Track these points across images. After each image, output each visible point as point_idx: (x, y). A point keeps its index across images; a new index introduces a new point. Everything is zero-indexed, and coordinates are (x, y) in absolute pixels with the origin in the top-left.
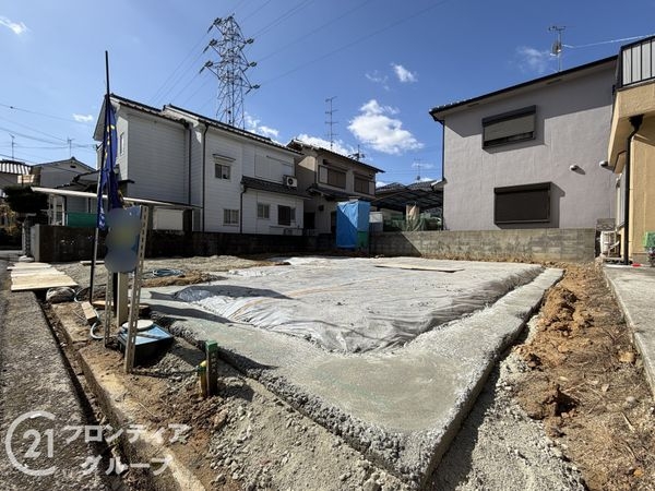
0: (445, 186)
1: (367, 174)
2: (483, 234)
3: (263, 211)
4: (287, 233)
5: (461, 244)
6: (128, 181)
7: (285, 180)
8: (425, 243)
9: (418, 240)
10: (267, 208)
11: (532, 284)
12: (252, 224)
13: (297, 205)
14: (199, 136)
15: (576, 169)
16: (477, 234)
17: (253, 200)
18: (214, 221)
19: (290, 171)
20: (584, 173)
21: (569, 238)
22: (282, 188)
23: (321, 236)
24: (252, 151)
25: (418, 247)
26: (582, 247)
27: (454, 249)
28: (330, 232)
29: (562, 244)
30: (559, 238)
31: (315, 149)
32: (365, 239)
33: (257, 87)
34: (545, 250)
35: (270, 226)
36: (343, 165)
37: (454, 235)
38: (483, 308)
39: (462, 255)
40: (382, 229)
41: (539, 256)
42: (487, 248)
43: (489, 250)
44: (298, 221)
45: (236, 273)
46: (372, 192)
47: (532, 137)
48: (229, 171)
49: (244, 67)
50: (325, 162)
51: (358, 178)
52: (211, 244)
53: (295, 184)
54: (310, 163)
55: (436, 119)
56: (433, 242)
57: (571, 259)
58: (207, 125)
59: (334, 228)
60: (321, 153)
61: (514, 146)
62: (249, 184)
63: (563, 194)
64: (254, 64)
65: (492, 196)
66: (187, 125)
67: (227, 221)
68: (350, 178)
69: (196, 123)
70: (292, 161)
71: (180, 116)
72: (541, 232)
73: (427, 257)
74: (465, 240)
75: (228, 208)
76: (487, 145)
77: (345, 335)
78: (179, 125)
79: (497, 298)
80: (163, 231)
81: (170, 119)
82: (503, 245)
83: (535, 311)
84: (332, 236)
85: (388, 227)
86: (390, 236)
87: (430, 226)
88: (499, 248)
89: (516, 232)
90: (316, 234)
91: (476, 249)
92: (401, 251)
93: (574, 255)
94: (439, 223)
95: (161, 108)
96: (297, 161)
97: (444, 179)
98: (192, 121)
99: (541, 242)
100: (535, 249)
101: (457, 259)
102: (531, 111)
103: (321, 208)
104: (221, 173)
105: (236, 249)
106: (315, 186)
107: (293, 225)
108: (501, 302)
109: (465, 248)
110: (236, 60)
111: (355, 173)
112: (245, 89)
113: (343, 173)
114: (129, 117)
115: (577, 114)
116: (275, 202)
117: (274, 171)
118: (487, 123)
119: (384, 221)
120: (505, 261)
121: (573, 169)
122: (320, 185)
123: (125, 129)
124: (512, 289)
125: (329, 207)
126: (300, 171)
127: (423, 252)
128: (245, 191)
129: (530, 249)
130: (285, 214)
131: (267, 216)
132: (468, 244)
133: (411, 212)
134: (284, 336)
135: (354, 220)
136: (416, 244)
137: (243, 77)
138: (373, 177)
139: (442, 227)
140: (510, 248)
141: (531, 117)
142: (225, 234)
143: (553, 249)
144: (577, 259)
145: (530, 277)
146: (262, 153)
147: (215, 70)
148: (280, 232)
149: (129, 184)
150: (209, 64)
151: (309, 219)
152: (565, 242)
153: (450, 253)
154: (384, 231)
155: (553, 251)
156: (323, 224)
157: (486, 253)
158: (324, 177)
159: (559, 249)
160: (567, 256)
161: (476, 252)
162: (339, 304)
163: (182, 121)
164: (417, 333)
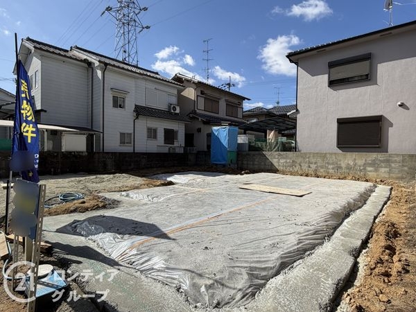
0: (298, 116)
1: (236, 101)
2: (328, 156)
3: (152, 133)
4: (171, 151)
5: (310, 163)
6: (42, 110)
7: (169, 107)
8: (282, 161)
9: (276, 158)
10: (155, 131)
11: (365, 207)
12: (144, 144)
13: (179, 128)
14: (99, 73)
15: (402, 105)
16: (323, 156)
17: (144, 124)
18: (112, 143)
19: (174, 100)
20: (408, 109)
21: (396, 161)
22: (167, 115)
23: (199, 152)
24: (143, 84)
25: (276, 164)
26: (406, 168)
27: (305, 167)
28: (206, 150)
29: (390, 166)
30: (388, 161)
31: (194, 83)
32: (234, 156)
33: (148, 27)
34: (376, 170)
35: (157, 145)
36: (216, 95)
37: (304, 156)
38: (323, 243)
39: (311, 172)
40: (247, 149)
41: (371, 174)
42: (330, 167)
43: (333, 169)
44: (180, 141)
45: (127, 196)
46: (240, 115)
47: (367, 78)
48: (124, 102)
49: (137, 11)
50: (202, 93)
51: (229, 105)
52: (110, 162)
53: (178, 111)
54: (190, 93)
55: (291, 61)
56: (288, 161)
57: (397, 178)
58: (106, 64)
59: (209, 147)
60: (199, 85)
61: (353, 85)
62: (140, 111)
63: (391, 125)
64: (145, 9)
65: (335, 126)
66: (90, 64)
67: (122, 142)
68: (222, 105)
69: (97, 64)
70: (176, 92)
71: (83, 56)
72: (373, 156)
73: (284, 173)
74: (313, 161)
75: (123, 131)
76: (332, 84)
77: (209, 287)
78: (83, 64)
79: (335, 228)
80: (70, 152)
81: (76, 59)
82: (343, 165)
83: (365, 244)
84: (207, 153)
85: (252, 148)
86: (254, 155)
87: (286, 148)
88: (341, 167)
89: (354, 155)
90: (195, 152)
91: (322, 167)
92: (262, 167)
93: (400, 175)
94: (293, 145)
95: (69, 50)
96: (179, 92)
97: (297, 110)
98: (93, 61)
99: (373, 164)
100: (369, 169)
101: (307, 176)
102: (367, 57)
103: (199, 130)
104: (118, 103)
105: (130, 165)
106: (194, 112)
107: (176, 144)
108: (337, 233)
109: (313, 166)
110: (131, 5)
111: (226, 101)
112: (138, 29)
113: (216, 101)
114: (42, 57)
115: (404, 61)
116: (161, 126)
117: (161, 100)
118: (332, 65)
119: (250, 142)
120: (344, 178)
121: (400, 106)
122: (198, 111)
123: (39, 67)
124: (347, 216)
125: (205, 130)
126: (181, 100)
127: (280, 168)
128: (137, 118)
129: (365, 169)
130: (170, 136)
131: (155, 137)
132: (315, 163)
133: (271, 135)
134: (159, 285)
135: (225, 142)
136: (275, 162)
137: (137, 20)
138: (241, 104)
139: (295, 149)
140: (349, 167)
141: (367, 63)
142: (120, 153)
143: (383, 170)
144: (402, 178)
145: (363, 198)
146: (151, 86)
147: (114, 14)
148: (166, 150)
149: (42, 113)
150: (109, 9)
151: (189, 138)
152: (393, 165)
153: (301, 169)
154: (249, 150)
155: (383, 171)
156: (200, 143)
157: (331, 171)
158: (201, 104)
159: (388, 169)
160: (394, 175)
161: (322, 170)
162: (206, 248)
163: (85, 61)
164: (267, 279)
